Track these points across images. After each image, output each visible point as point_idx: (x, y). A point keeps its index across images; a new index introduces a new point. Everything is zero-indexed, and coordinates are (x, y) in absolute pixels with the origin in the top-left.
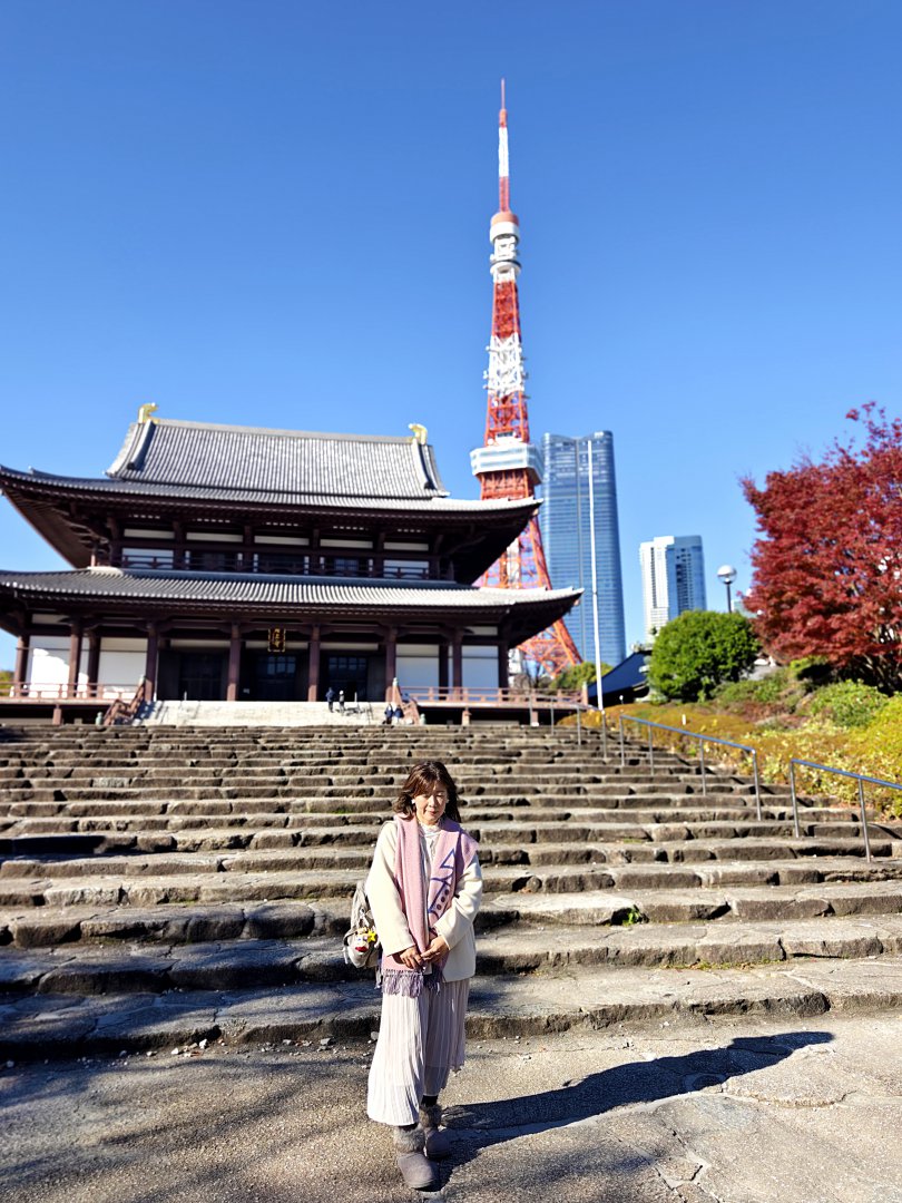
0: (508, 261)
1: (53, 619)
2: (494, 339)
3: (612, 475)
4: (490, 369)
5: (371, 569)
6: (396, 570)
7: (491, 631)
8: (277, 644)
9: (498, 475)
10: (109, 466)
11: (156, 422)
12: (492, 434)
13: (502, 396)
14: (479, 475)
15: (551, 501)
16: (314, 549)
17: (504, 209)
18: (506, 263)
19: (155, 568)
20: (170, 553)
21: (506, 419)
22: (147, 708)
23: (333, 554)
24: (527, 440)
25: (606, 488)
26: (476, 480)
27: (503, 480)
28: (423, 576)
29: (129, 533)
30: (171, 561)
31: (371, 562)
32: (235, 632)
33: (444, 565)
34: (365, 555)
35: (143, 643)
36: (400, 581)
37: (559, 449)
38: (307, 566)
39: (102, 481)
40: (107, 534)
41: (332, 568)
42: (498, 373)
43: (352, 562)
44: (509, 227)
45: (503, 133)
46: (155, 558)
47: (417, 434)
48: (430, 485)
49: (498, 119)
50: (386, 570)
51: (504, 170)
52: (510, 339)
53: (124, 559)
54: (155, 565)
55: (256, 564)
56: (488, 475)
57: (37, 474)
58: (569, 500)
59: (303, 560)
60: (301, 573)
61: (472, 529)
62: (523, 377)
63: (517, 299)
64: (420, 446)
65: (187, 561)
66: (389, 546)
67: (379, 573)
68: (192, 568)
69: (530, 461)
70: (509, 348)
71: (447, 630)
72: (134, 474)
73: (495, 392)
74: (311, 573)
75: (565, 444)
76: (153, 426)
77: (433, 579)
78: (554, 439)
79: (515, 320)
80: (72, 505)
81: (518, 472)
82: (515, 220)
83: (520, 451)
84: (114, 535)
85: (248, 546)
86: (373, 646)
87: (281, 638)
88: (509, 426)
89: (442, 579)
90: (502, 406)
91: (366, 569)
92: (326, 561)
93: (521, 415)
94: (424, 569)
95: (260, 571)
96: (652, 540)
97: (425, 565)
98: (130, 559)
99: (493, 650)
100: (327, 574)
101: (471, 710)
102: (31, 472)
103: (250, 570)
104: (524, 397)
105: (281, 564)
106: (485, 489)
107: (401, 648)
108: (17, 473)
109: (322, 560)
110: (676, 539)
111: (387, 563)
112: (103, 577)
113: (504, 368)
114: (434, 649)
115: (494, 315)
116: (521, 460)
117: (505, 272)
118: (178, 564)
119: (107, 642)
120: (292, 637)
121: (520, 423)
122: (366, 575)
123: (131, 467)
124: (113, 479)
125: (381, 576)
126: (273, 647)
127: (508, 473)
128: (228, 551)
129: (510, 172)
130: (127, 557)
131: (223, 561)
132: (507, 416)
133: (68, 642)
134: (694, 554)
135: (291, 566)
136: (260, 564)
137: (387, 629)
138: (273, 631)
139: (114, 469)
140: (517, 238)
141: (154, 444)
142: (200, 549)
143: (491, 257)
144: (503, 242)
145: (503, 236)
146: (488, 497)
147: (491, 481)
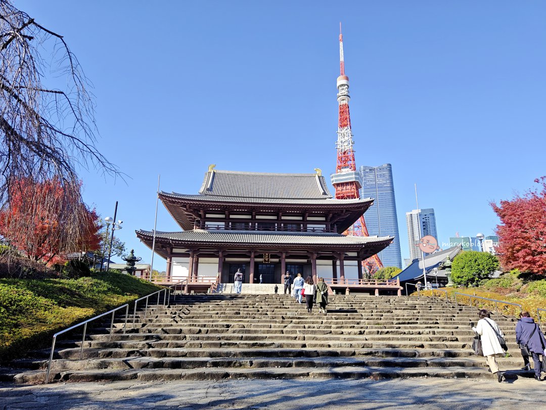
0: (345, 95)
1: (183, 251)
2: (339, 128)
3: (392, 183)
4: (338, 141)
5: (302, 228)
6: (312, 229)
7: (355, 254)
8: (267, 260)
9: (342, 184)
10: (199, 189)
11: (215, 171)
12: (340, 168)
13: (343, 151)
14: (334, 185)
15: (364, 195)
16: (279, 220)
17: (342, 75)
18: (342, 97)
19: (218, 229)
20: (223, 223)
21: (346, 161)
22: (220, 286)
23: (287, 222)
24: (355, 169)
25: (389, 188)
26: (333, 187)
27: (345, 187)
28: (324, 231)
29: (208, 216)
30: (224, 226)
31: (302, 225)
32: (253, 255)
33: (332, 226)
34: (299, 222)
35: (217, 260)
36: (314, 233)
37: (367, 172)
38: (276, 228)
39: (198, 196)
40: (200, 216)
41: (286, 228)
42: (341, 142)
43: (294, 226)
44: (344, 82)
45: (341, 44)
46: (218, 225)
47: (318, 172)
48: (325, 193)
49: (339, 38)
50: (308, 229)
51: (342, 59)
52: (346, 128)
53: (206, 226)
54: (218, 228)
55: (256, 227)
56: (338, 185)
57: (175, 194)
58: (373, 194)
59: (275, 225)
60: (274, 230)
61: (344, 211)
62: (352, 143)
63: (349, 110)
64: (319, 177)
65: (230, 227)
66: (309, 219)
67: (305, 230)
68: (232, 229)
69: (356, 178)
70: (346, 131)
71: (335, 254)
72: (210, 193)
73: (340, 150)
74: (278, 230)
75: (370, 170)
76: (214, 173)
77: (328, 232)
78: (365, 167)
79: (348, 120)
80: (188, 206)
81: (352, 183)
82: (347, 79)
83: (352, 174)
84: (203, 217)
85: (253, 220)
86: (305, 261)
87: (268, 257)
88: (347, 164)
89: (331, 232)
90: (343, 155)
91: (299, 228)
92: (284, 225)
93: (352, 159)
94: (324, 228)
95: (258, 230)
96: (411, 211)
97: (324, 226)
98: (208, 226)
99: (356, 262)
100: (285, 231)
101: (349, 288)
102: (172, 193)
103: (254, 230)
104: (353, 151)
105: (266, 227)
106: (337, 191)
107: (318, 262)
108: (167, 194)
109: (282, 225)
110: (422, 210)
111: (308, 226)
112: (198, 234)
113: (344, 140)
114: (330, 262)
115: (339, 118)
116: (352, 178)
117: (343, 100)
118: (227, 228)
119: (201, 260)
120: (273, 257)
121: (352, 162)
122: (300, 231)
123: (208, 190)
124: (201, 195)
125: (306, 231)
126: (265, 261)
127: (347, 184)
128: (246, 221)
129: (344, 59)
130: (207, 225)
131: (245, 226)
132: (345, 160)
133: (189, 260)
134: (431, 217)
135: (270, 228)
136: (258, 227)
137: (312, 254)
138: (265, 254)
139: (202, 190)
140: (348, 86)
141: (215, 180)
142: (235, 221)
143: (338, 94)
144: (342, 87)
145: (342, 85)
146: (338, 194)
147: (339, 188)
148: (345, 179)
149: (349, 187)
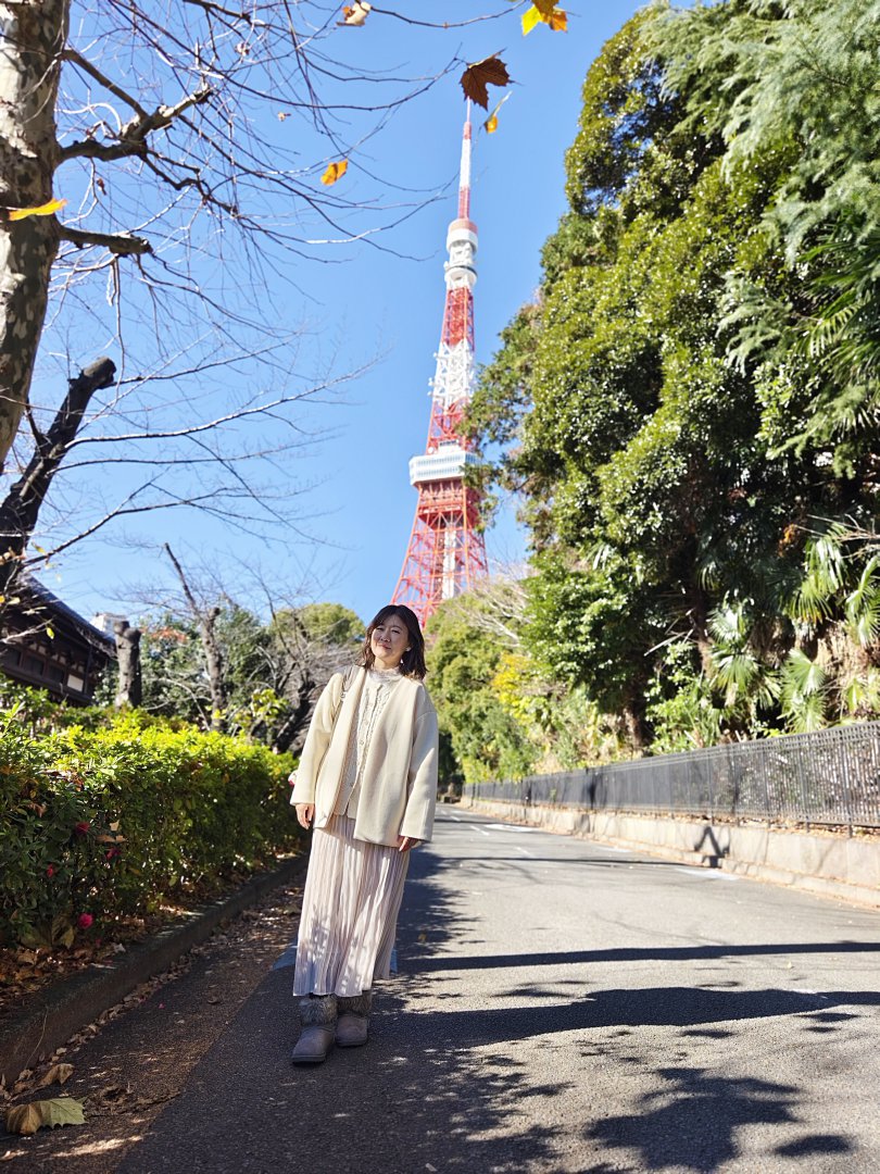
0: (462, 267)
2: (443, 347)
4: (437, 376)
9: (435, 485)
12: (435, 443)
14: (416, 484)
17: (463, 217)
18: (456, 269)
26: (414, 489)
27: (441, 491)
42: (444, 380)
44: (464, 234)
45: (466, 145)
49: (462, 131)
51: (465, 180)
52: (459, 346)
56: (425, 485)
70: (458, 355)
73: (441, 400)
79: (465, 326)
81: (456, 482)
82: (472, 227)
83: (458, 458)
88: (451, 434)
90: (446, 413)
106: (422, 500)
113: (453, 375)
115: (445, 320)
117: (459, 278)
127: (446, 483)
140: (473, 246)
143: (446, 264)
144: (459, 248)
145: (459, 243)
146: (424, 508)
147: (429, 495)
148: (441, 471)
149: (450, 492)
